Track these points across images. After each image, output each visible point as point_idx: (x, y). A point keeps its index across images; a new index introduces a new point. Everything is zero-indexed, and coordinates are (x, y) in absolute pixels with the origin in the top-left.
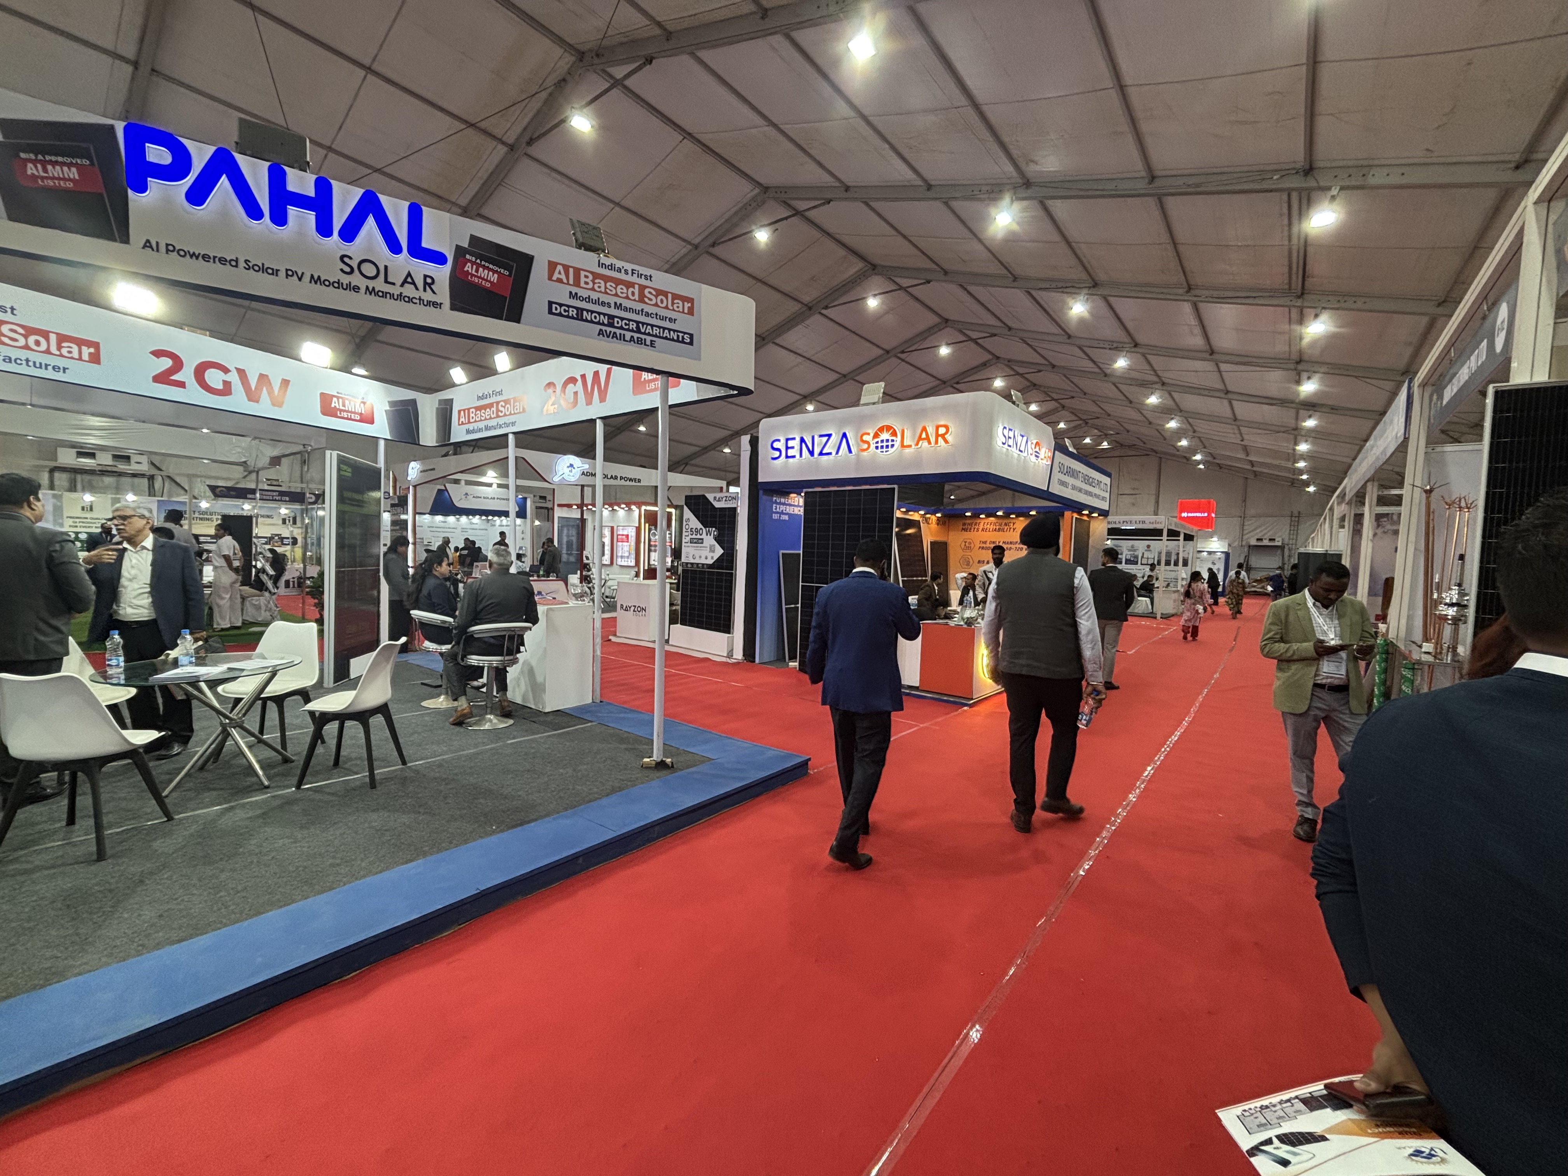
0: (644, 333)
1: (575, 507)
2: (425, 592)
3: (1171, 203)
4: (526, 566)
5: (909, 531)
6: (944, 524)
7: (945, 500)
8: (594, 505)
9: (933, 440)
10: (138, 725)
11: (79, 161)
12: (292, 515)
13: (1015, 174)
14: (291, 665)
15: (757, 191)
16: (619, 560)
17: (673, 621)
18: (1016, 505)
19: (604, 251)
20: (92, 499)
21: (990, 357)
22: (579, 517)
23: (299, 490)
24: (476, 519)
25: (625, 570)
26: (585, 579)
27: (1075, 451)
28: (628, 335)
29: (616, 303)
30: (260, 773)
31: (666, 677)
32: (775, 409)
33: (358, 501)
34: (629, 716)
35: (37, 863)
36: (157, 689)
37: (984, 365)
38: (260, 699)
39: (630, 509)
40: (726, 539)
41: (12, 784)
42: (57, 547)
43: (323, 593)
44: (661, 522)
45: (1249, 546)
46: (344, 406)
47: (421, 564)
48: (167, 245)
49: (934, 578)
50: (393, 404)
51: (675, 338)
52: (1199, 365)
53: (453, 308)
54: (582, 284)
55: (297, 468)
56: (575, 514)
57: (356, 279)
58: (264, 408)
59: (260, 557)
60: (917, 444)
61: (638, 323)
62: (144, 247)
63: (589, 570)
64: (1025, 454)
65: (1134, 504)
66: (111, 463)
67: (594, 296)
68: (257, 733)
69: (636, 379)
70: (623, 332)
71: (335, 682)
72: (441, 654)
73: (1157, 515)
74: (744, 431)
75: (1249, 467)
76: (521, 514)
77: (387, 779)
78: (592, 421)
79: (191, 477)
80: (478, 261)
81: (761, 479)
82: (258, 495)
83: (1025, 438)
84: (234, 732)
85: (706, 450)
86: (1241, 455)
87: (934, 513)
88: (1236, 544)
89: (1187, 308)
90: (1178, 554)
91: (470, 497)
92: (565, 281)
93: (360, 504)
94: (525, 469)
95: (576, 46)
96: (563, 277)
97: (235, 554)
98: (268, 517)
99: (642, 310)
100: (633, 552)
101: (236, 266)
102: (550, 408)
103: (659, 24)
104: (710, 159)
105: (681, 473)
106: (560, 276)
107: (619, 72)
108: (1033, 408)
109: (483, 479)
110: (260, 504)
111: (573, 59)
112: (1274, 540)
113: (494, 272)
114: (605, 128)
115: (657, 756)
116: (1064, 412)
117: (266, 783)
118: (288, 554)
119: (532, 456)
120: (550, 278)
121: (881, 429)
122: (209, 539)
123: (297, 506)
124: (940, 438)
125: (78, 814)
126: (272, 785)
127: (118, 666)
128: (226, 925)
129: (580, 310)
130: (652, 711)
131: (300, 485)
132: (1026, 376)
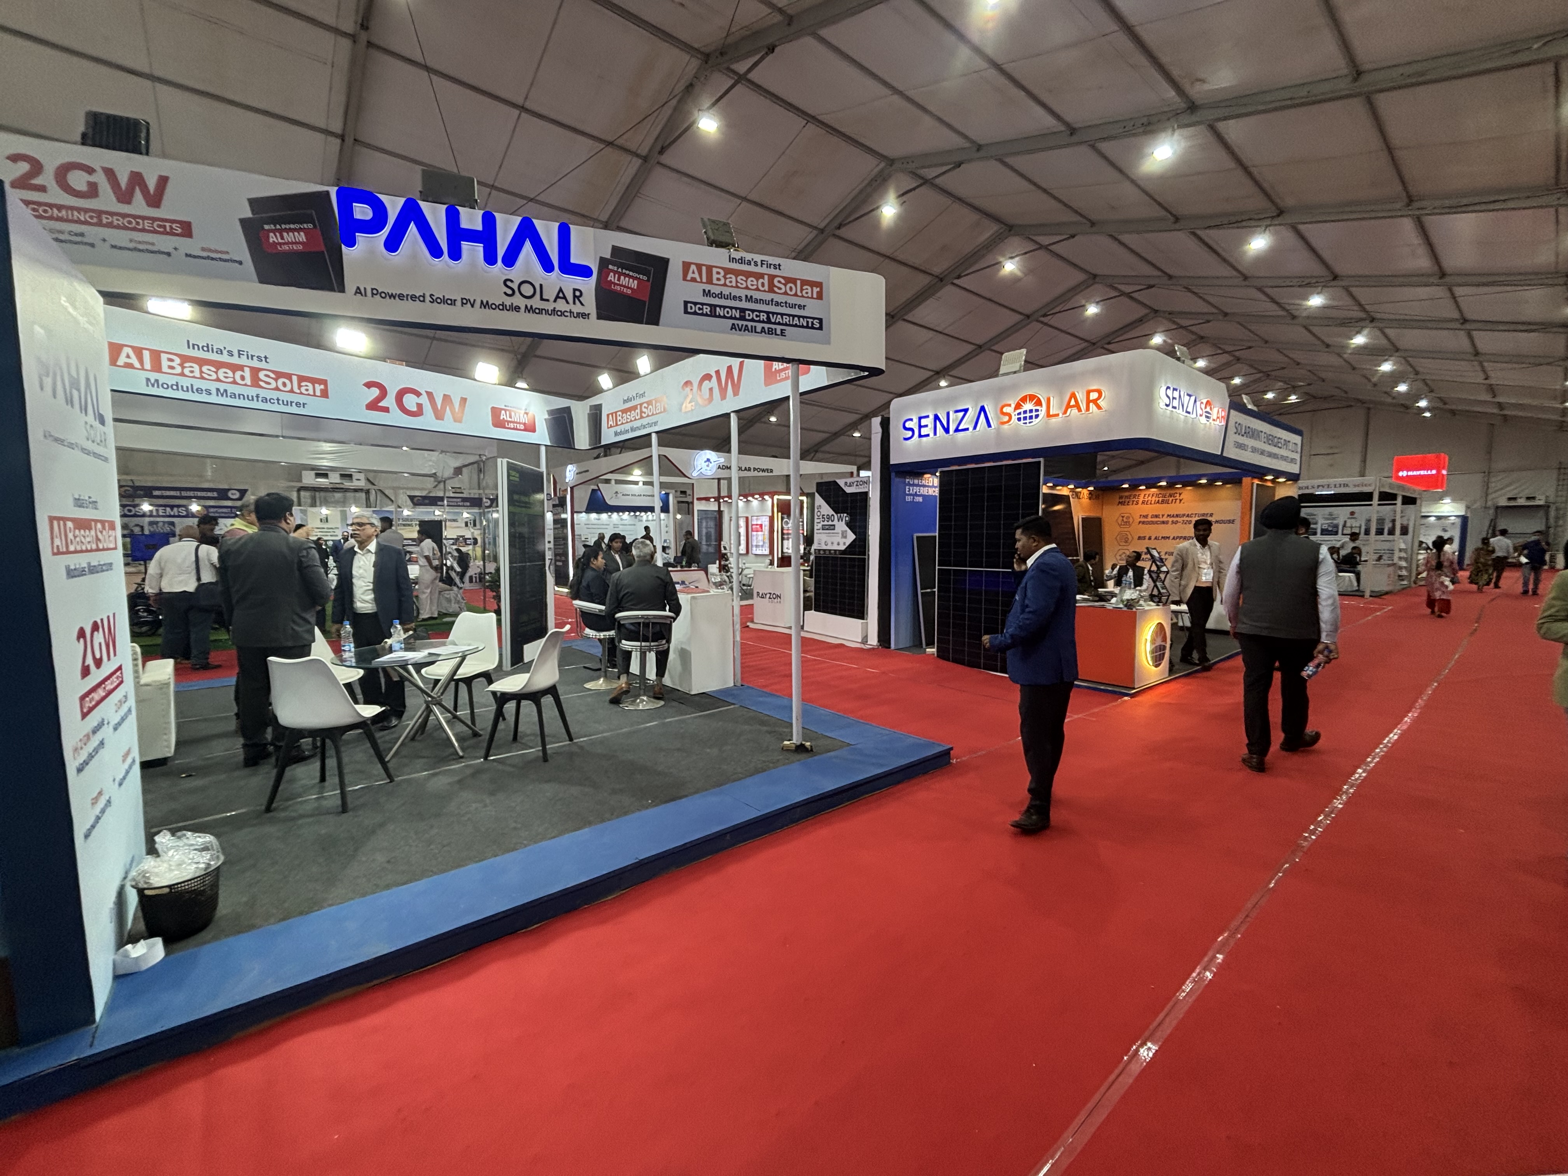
0: (775, 323)
1: (712, 500)
2: (584, 583)
3: (1382, 101)
4: (671, 556)
5: (1057, 508)
6: (1097, 497)
7: (1098, 472)
8: (730, 497)
9: (1083, 406)
10: (367, 702)
11: (305, 226)
12: (472, 517)
13: (1177, 99)
14: (476, 651)
15: (883, 165)
16: (754, 549)
17: (807, 608)
18: (1182, 474)
19: (734, 246)
20: (328, 512)
21: (1147, 311)
22: (717, 509)
23: (477, 496)
24: (626, 516)
25: (760, 559)
26: (724, 568)
27: (1255, 409)
28: (759, 326)
29: (746, 296)
30: (456, 744)
31: (802, 662)
32: (907, 388)
33: (526, 503)
34: (769, 700)
35: (301, 812)
36: (380, 670)
37: (1140, 321)
38: (453, 680)
39: (763, 499)
40: (858, 525)
41: (281, 747)
42: (304, 553)
43: (499, 586)
44: (794, 510)
45: (1497, 508)
46: (510, 417)
47: (579, 559)
48: (372, 289)
49: (1087, 558)
50: (551, 412)
51: (805, 324)
52: (1423, 292)
53: (599, 317)
54: (715, 281)
55: (475, 477)
56: (713, 506)
57: (517, 300)
58: (448, 425)
59: (449, 556)
60: (1065, 412)
61: (768, 313)
62: (356, 293)
63: (727, 560)
64: (1194, 416)
65: (1331, 465)
66: (338, 481)
67: (726, 291)
68: (452, 709)
69: (768, 369)
70: (754, 324)
71: (512, 665)
72: (600, 640)
73: (1363, 476)
74: (874, 414)
75: (1495, 411)
76: (665, 509)
77: (557, 753)
78: (727, 415)
79: (395, 489)
80: (620, 270)
81: (893, 461)
82: (445, 502)
83: (1193, 398)
84: (435, 709)
85: (836, 435)
86: (1488, 397)
87: (1085, 487)
88: (1477, 505)
89: (1407, 225)
90: (1394, 521)
91: (620, 495)
92: (699, 280)
93: (527, 505)
94: (668, 467)
95: (702, 50)
96: (696, 276)
97: (434, 554)
98: (455, 520)
99: (772, 300)
100: (767, 541)
101: (424, 301)
102: (688, 406)
103: (780, 11)
104: (835, 140)
105: (811, 460)
106: (693, 276)
107: (742, 67)
108: (1201, 363)
109: (631, 478)
110: (447, 509)
111: (699, 62)
112: (1534, 498)
113: (634, 278)
114: (731, 124)
115: (796, 740)
116: (1239, 366)
117: (461, 754)
118: (470, 552)
119: (674, 454)
120: (685, 279)
121: (1024, 399)
122: (410, 542)
123: (476, 510)
124: (1091, 404)
125: (327, 774)
126: (466, 756)
127: (350, 651)
128: (435, 874)
129: (713, 307)
130: (790, 696)
131: (476, 491)
132: (1190, 328)
